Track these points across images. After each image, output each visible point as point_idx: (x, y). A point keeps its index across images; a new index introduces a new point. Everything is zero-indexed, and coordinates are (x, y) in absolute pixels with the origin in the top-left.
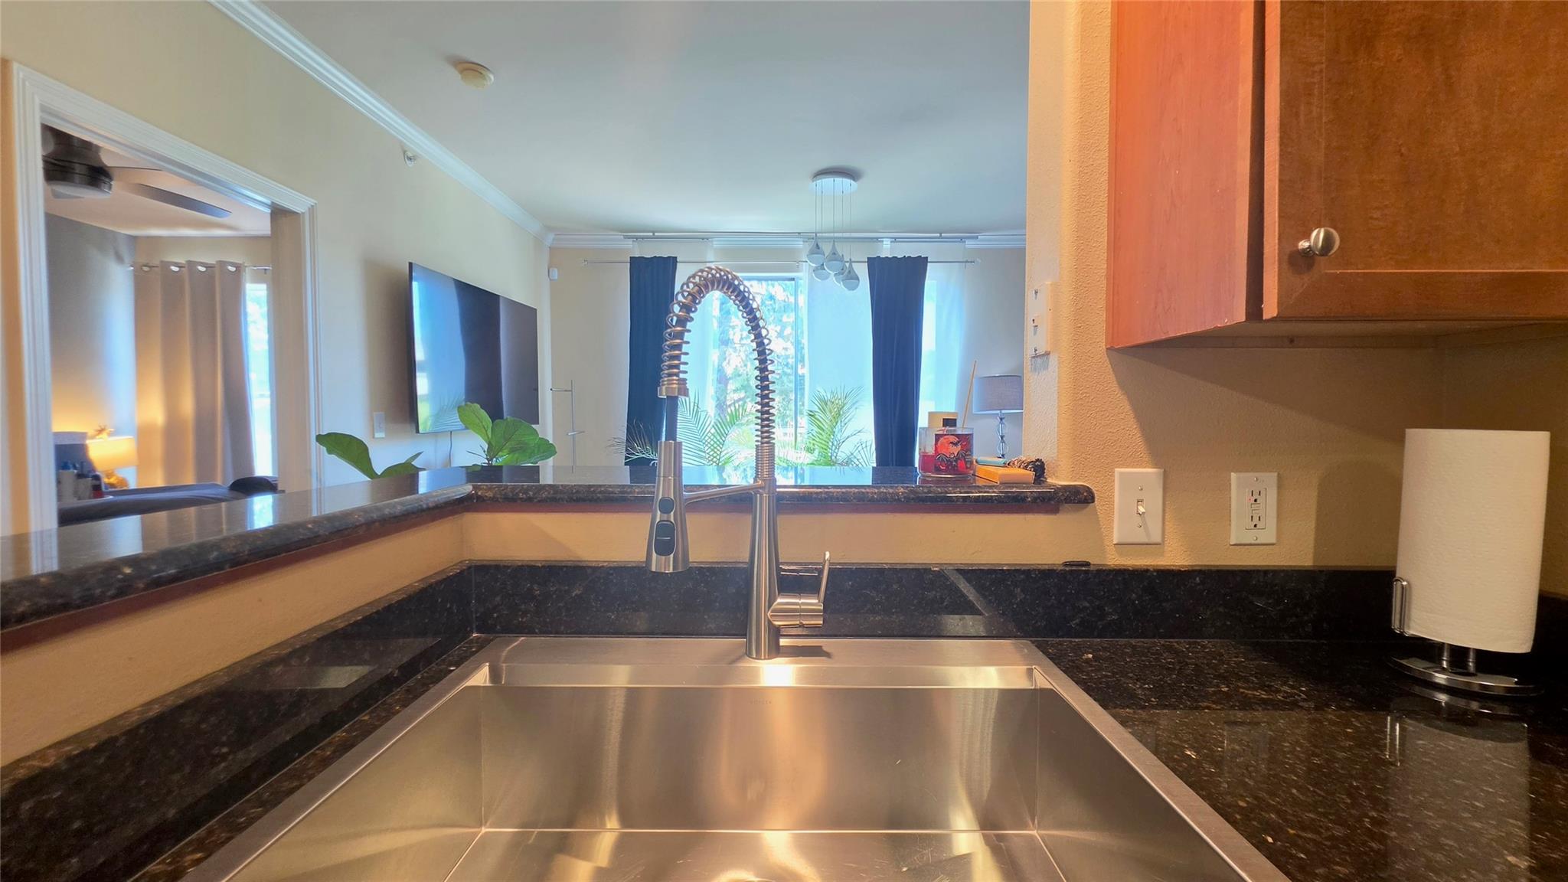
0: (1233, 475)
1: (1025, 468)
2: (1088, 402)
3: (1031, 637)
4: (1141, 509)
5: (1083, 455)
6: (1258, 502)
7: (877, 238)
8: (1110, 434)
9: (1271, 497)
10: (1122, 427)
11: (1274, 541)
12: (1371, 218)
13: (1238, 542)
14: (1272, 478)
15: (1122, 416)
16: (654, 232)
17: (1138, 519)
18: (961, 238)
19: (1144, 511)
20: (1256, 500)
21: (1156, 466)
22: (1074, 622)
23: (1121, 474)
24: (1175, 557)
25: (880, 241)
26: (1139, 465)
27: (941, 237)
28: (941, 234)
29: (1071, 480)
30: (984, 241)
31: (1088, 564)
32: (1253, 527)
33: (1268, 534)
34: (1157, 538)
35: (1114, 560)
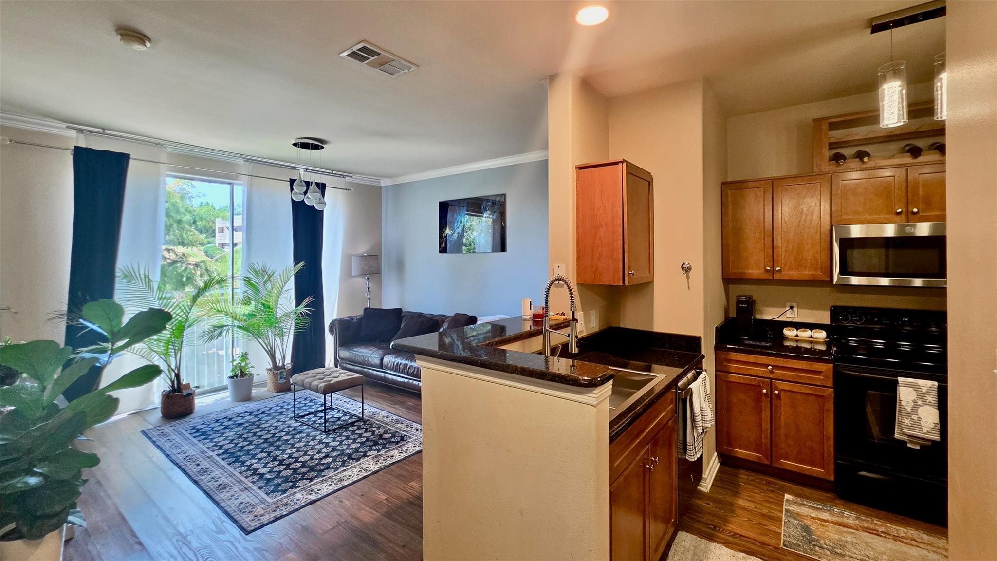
6: (593, 317)
7: (296, 168)
9: (595, 315)
11: (595, 326)
13: (592, 327)
14: (595, 311)
16: (104, 129)
17: (581, 325)
18: (344, 176)
21: (582, 311)
24: (585, 333)
25: (297, 170)
27: (332, 173)
28: (333, 171)
30: (355, 179)
33: (595, 324)
35: (579, 336)
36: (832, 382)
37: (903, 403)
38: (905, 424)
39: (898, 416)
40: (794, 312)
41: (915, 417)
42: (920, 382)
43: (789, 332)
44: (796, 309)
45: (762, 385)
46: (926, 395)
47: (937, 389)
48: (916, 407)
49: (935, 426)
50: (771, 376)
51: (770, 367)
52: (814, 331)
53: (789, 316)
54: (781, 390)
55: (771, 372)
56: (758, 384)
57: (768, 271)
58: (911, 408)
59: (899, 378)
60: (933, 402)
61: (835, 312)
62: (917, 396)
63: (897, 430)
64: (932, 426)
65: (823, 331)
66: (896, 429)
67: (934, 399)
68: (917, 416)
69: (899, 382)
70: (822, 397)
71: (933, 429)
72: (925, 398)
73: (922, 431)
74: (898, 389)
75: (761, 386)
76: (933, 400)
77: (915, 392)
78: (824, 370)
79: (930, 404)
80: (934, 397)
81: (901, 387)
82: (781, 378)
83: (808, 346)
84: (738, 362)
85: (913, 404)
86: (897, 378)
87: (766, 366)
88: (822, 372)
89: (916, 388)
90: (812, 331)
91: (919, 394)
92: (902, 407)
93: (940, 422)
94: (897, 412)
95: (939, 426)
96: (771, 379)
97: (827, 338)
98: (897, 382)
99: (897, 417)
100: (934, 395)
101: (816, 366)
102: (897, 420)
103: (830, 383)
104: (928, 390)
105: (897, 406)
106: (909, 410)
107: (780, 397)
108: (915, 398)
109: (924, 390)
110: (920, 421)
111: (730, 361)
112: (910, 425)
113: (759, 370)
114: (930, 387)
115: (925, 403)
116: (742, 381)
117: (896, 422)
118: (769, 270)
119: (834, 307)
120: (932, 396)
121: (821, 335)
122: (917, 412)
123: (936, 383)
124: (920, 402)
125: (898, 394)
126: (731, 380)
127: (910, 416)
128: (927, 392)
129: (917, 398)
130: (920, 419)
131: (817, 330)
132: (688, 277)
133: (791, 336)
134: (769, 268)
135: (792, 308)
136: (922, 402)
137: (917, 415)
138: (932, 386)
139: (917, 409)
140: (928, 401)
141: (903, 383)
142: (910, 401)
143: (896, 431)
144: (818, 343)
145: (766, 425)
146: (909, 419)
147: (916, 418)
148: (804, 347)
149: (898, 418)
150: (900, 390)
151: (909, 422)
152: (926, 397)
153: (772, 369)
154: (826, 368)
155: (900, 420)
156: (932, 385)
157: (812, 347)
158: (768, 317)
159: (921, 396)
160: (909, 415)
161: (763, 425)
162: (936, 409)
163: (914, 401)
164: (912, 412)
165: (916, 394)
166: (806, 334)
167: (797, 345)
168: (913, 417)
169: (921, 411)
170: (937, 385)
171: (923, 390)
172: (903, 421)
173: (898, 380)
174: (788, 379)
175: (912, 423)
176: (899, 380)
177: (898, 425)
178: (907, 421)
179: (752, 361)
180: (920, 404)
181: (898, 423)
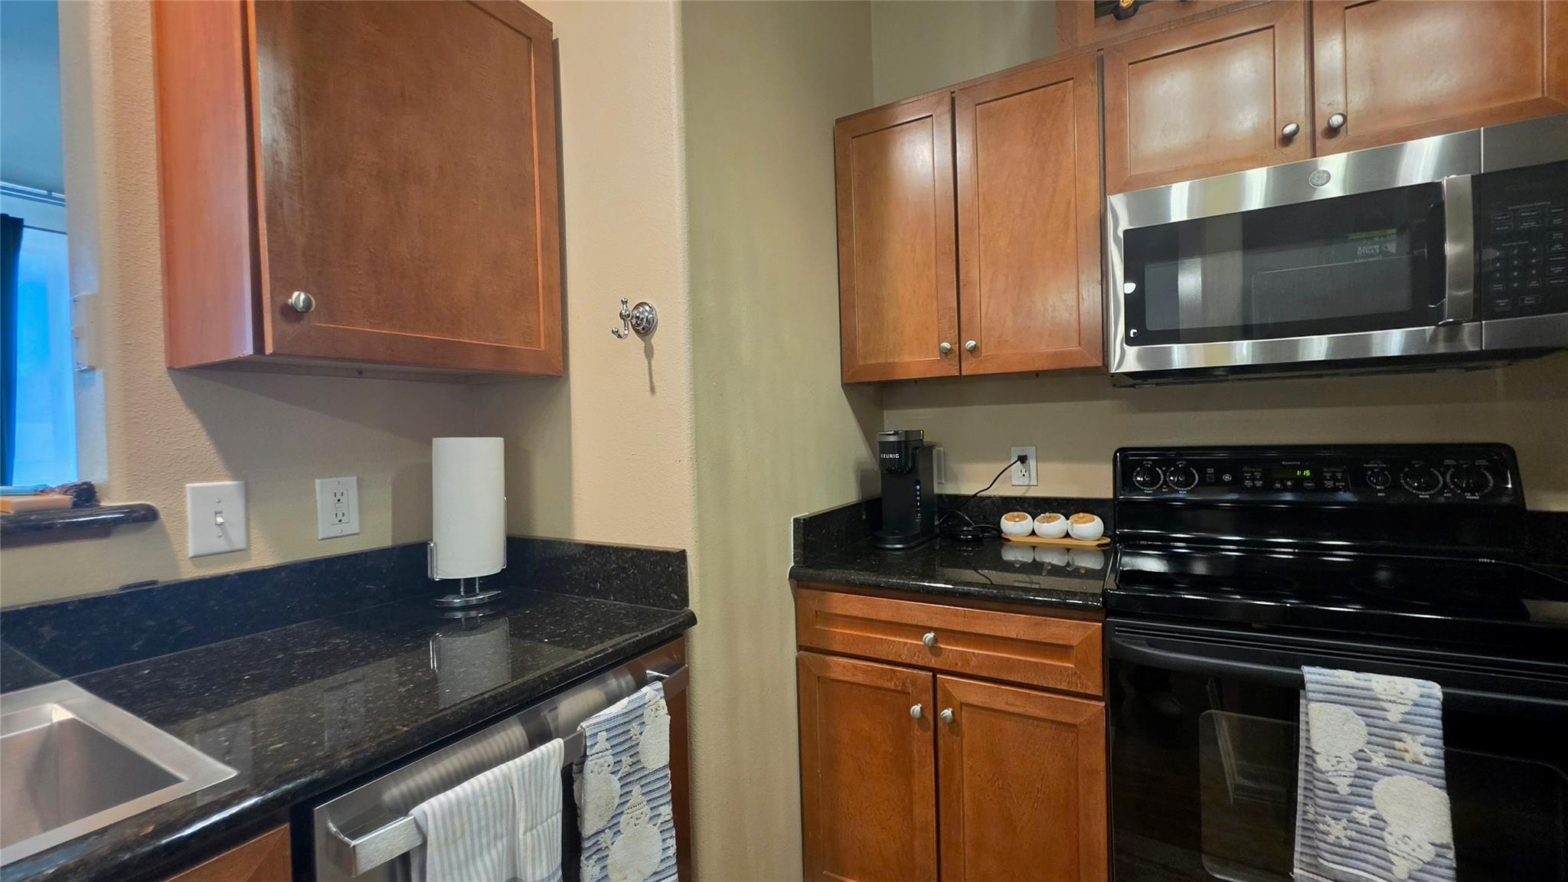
0: (317, 481)
1: (65, 493)
2: (147, 420)
3: (71, 676)
4: (220, 520)
5: (144, 474)
6: (341, 501)
8: (178, 451)
9: (353, 495)
10: (193, 444)
11: (357, 531)
12: (351, 291)
13: (326, 537)
14: (352, 480)
15: (194, 433)
17: (218, 529)
19: (222, 521)
20: (339, 500)
21: (235, 477)
22: (135, 645)
23: (193, 488)
24: (262, 558)
26: (218, 478)
29: (128, 499)
31: (154, 583)
32: (338, 522)
33: (352, 525)
34: (241, 545)
35: (189, 572)
36: (1099, 680)
37: (1321, 763)
38: (1331, 839)
39: (1305, 804)
40: (1028, 470)
41: (1362, 815)
42: (1380, 684)
43: (1014, 525)
44: (1032, 463)
45: (910, 690)
46: (1403, 735)
47: (1439, 713)
48: (1364, 777)
49: (1438, 855)
50: (934, 663)
51: (930, 636)
52: (1073, 517)
53: (1017, 483)
54: (960, 707)
55: (934, 649)
56: (899, 688)
57: (946, 353)
58: (1349, 781)
59: (1306, 669)
60: (1427, 761)
61: (1127, 463)
62: (1367, 737)
63: (1302, 853)
64: (1428, 853)
65: (1095, 517)
66: (1298, 848)
67: (1432, 751)
68: (1372, 812)
69: (1308, 686)
70: (1075, 726)
71: (1429, 867)
72: (1397, 744)
73: (1390, 871)
74: (1302, 709)
75: (909, 693)
76: (1426, 755)
77: (1361, 721)
78: (1075, 644)
79: (1417, 767)
80: (1432, 740)
81: (1312, 705)
82: (958, 669)
83: (1058, 560)
84: (852, 621)
85: (1355, 765)
86: (1299, 668)
87: (921, 630)
88: (1071, 647)
89: (1366, 706)
90: (1067, 519)
91: (1376, 730)
92: (1317, 775)
93: (1455, 840)
94: (1300, 791)
95: (1451, 854)
96: (935, 671)
97: (1105, 535)
98: (1300, 683)
99: (1300, 808)
100: (1428, 736)
101: (1053, 630)
102: (1299, 817)
103: (1094, 683)
104: (1408, 713)
105: (1301, 767)
106: (1343, 787)
107: (960, 725)
108: (1361, 745)
109: (1394, 715)
110: (1382, 829)
111: (832, 618)
112: (1346, 843)
113: (902, 645)
114: (1416, 705)
115: (1398, 764)
116: (860, 678)
117: (1299, 823)
118: (950, 351)
119: (1121, 450)
120: (1422, 739)
121: (1090, 528)
122: (1371, 798)
123: (1435, 689)
124: (1379, 760)
125: (1302, 726)
126: (837, 674)
127: (1348, 812)
128: (1406, 722)
129: (1368, 743)
130: (1381, 824)
131: (1081, 514)
132: (649, 353)
133: (1016, 535)
134: (946, 345)
135: (1023, 459)
136: (1385, 761)
137: (1373, 808)
138: (1424, 700)
139: (1368, 783)
140: (1407, 756)
141: (1318, 687)
142: (1346, 755)
143: (1297, 856)
144: (1083, 551)
145: (924, 812)
146: (1344, 822)
147: (1365, 820)
148: (1049, 564)
149: (1305, 810)
150: (1311, 713)
151: (1342, 834)
152: (1400, 740)
153: (935, 640)
154: (1083, 633)
155: (1310, 817)
156: (1422, 696)
157: (1068, 564)
158: (968, 488)
159: (1384, 735)
160: (1341, 806)
161: (917, 809)
162: (1440, 788)
163: (1360, 757)
164: (1352, 794)
165: (1364, 730)
166: (1053, 527)
167: (1034, 560)
168: (1355, 814)
169: (1382, 788)
170: (1440, 695)
171: (1388, 715)
172: (1321, 827)
173: (1302, 677)
174: (974, 672)
175: (1354, 834)
176: (1307, 677)
177: (1303, 836)
178: (1336, 830)
179: (884, 615)
180: (1382, 767)
181: (1304, 828)
